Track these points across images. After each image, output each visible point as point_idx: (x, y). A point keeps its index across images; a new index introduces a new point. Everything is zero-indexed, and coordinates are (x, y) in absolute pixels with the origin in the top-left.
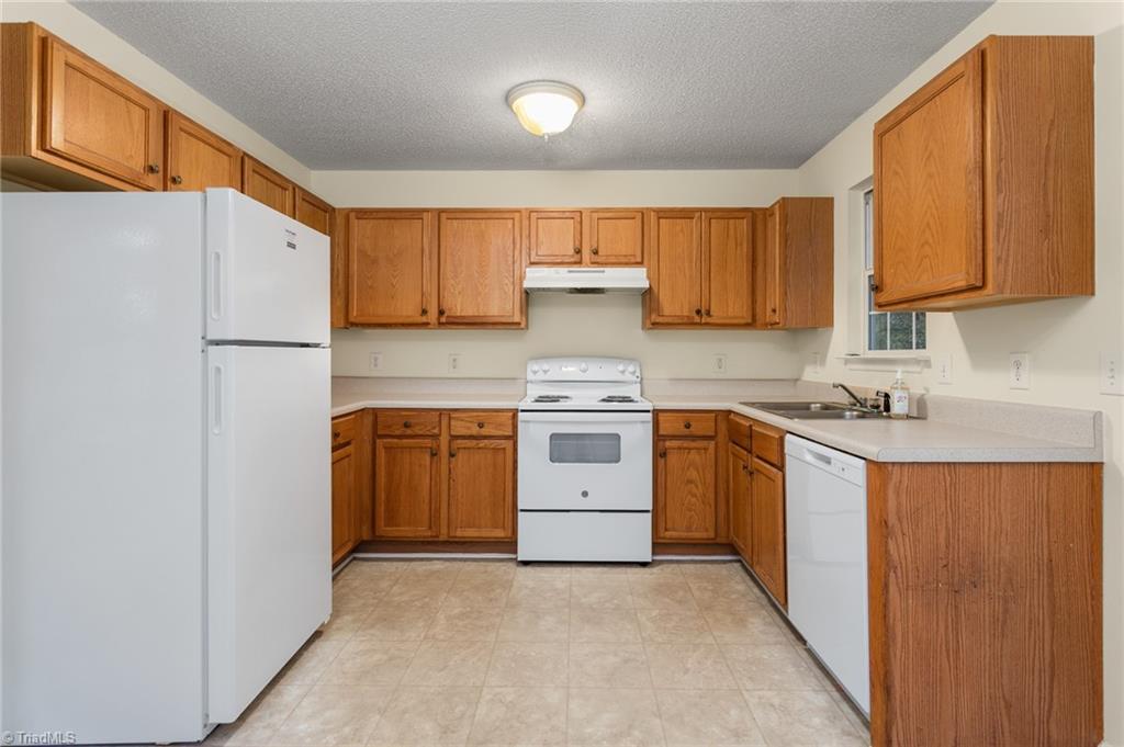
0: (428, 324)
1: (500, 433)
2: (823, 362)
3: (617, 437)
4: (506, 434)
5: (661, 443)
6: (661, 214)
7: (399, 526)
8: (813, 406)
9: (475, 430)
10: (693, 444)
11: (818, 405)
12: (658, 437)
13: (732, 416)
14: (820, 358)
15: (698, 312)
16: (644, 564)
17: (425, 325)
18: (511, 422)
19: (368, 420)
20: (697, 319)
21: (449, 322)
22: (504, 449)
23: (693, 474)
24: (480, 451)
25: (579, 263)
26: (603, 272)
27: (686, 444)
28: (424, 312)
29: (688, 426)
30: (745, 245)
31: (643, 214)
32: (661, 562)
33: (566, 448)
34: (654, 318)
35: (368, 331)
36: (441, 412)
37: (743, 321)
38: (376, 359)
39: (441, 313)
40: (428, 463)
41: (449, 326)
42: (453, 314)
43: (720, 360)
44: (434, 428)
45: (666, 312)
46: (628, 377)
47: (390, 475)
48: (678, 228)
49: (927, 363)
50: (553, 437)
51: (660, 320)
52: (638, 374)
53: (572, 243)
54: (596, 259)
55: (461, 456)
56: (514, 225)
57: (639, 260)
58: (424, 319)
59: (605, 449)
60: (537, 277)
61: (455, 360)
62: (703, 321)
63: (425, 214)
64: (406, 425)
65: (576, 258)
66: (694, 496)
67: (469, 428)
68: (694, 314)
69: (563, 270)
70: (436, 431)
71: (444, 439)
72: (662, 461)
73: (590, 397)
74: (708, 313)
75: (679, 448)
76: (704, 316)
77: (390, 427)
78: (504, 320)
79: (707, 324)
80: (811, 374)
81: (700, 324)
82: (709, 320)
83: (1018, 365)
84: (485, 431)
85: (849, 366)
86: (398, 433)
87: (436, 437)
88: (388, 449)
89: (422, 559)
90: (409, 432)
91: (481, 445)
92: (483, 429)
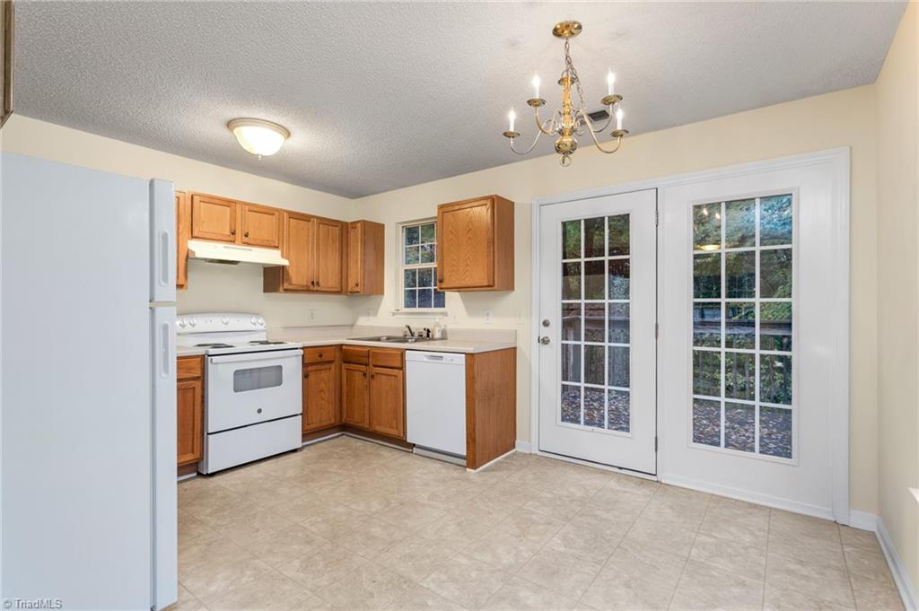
1: (191, 375)
2: (375, 314)
3: (279, 367)
4: (196, 375)
5: (306, 368)
6: (292, 215)
10: (323, 367)
12: (305, 365)
13: (344, 347)
14: (373, 312)
15: (312, 282)
16: (295, 451)
18: (199, 365)
20: (312, 288)
22: (194, 388)
23: (323, 386)
25: (233, 242)
26: (251, 250)
27: (320, 367)
29: (320, 356)
31: (279, 213)
32: (307, 445)
33: (246, 380)
34: (286, 285)
37: (336, 290)
43: (312, 313)
45: (294, 282)
46: (258, 327)
48: (300, 227)
49: (445, 314)
50: (237, 373)
51: (290, 287)
52: (265, 325)
53: (229, 227)
54: (246, 240)
57: (276, 245)
59: (273, 377)
62: (315, 289)
65: (232, 238)
66: (323, 399)
68: (310, 284)
69: (220, 246)
72: (306, 380)
74: (318, 283)
75: (315, 370)
76: (316, 285)
79: (317, 291)
80: (363, 321)
81: (314, 291)
82: (319, 289)
83: (488, 314)
85: (396, 316)
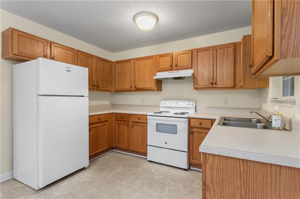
0: (132, 90)
1: (143, 122)
2: (267, 102)
3: (176, 126)
4: (145, 122)
5: (191, 129)
6: (198, 50)
7: (121, 144)
8: (253, 120)
9: (137, 120)
10: (203, 131)
11: (255, 120)
12: (190, 127)
15: (212, 83)
16: (185, 170)
17: (131, 91)
18: (146, 118)
19: (114, 116)
20: (211, 86)
21: (138, 90)
22: (144, 126)
24: (139, 126)
25: (172, 70)
26: (179, 72)
27: (200, 130)
28: (131, 87)
29: (201, 124)
30: (231, 57)
31: (192, 51)
32: (193, 170)
33: (160, 128)
34: (196, 86)
35: (124, 93)
36: (130, 115)
37: (230, 86)
38: (125, 100)
39: (135, 87)
40: (127, 128)
41: (137, 91)
42: (138, 87)
43: (226, 101)
44: (128, 119)
45: (200, 84)
46: (190, 106)
47: (119, 130)
48: (205, 54)
49: (294, 102)
50: (157, 124)
51: (198, 87)
52: (194, 105)
53: (169, 64)
54: (177, 68)
55: (134, 127)
56: (153, 60)
57: (191, 67)
58: (131, 89)
59: (172, 130)
60: (160, 75)
61: (143, 100)
62: (214, 87)
63: (131, 60)
64: (122, 118)
65: (171, 68)
67: (136, 120)
68: (210, 84)
69: (167, 73)
70: (128, 120)
71: (131, 122)
72: (191, 136)
73: (172, 113)
74: (216, 84)
75: (198, 132)
76: (214, 85)
77: (118, 118)
78: (150, 89)
79: (216, 88)
80: (264, 107)
81: (213, 88)
82: (216, 86)
84: (140, 121)
86: (120, 119)
87: (129, 121)
88: (118, 123)
89: (127, 154)
90: (122, 119)
91: (139, 125)
92: (139, 120)
